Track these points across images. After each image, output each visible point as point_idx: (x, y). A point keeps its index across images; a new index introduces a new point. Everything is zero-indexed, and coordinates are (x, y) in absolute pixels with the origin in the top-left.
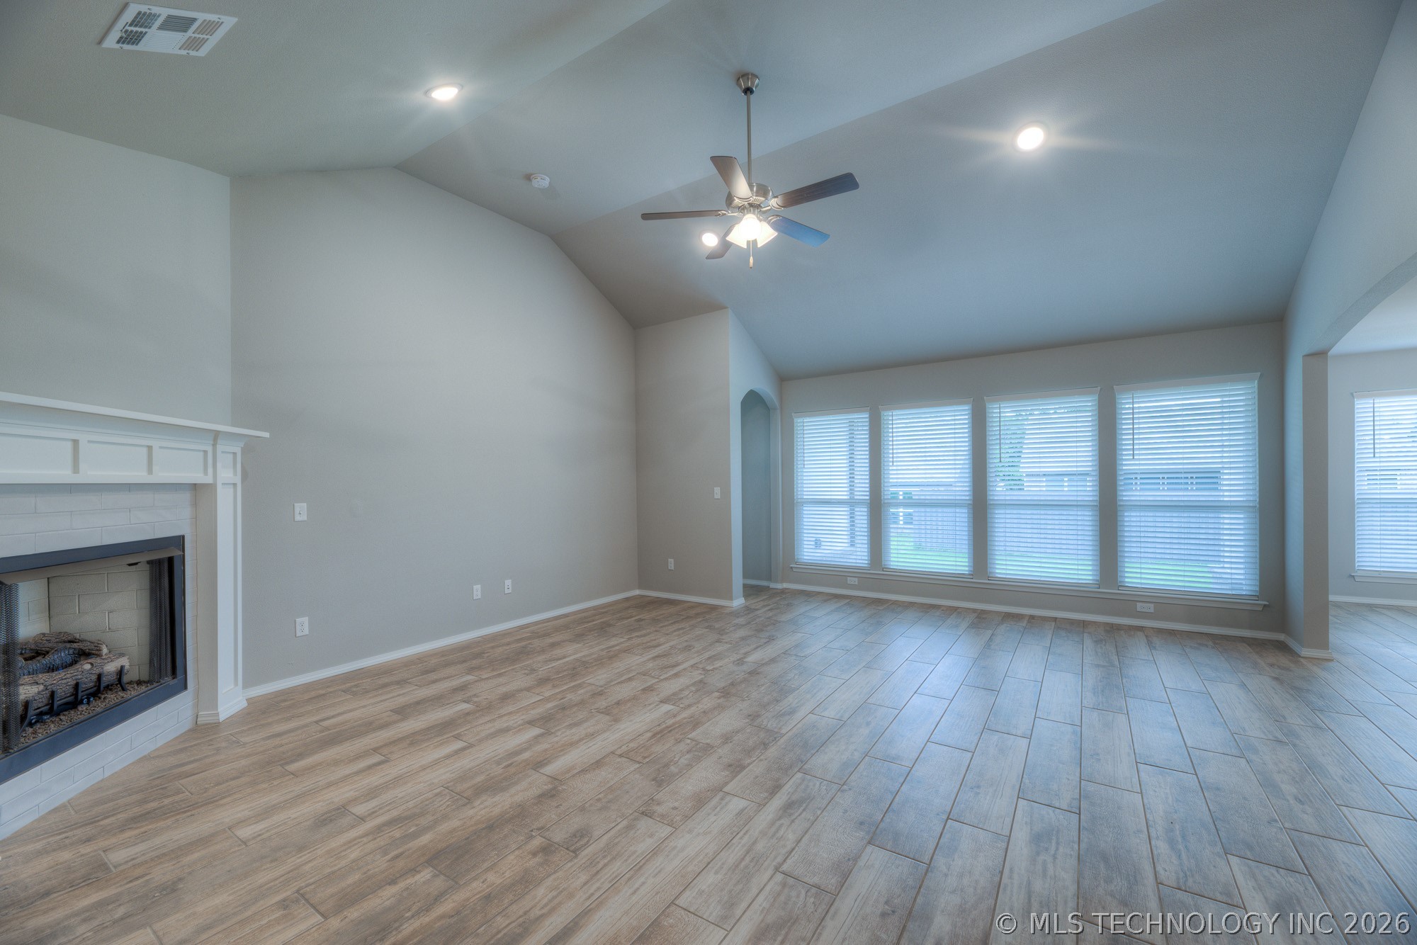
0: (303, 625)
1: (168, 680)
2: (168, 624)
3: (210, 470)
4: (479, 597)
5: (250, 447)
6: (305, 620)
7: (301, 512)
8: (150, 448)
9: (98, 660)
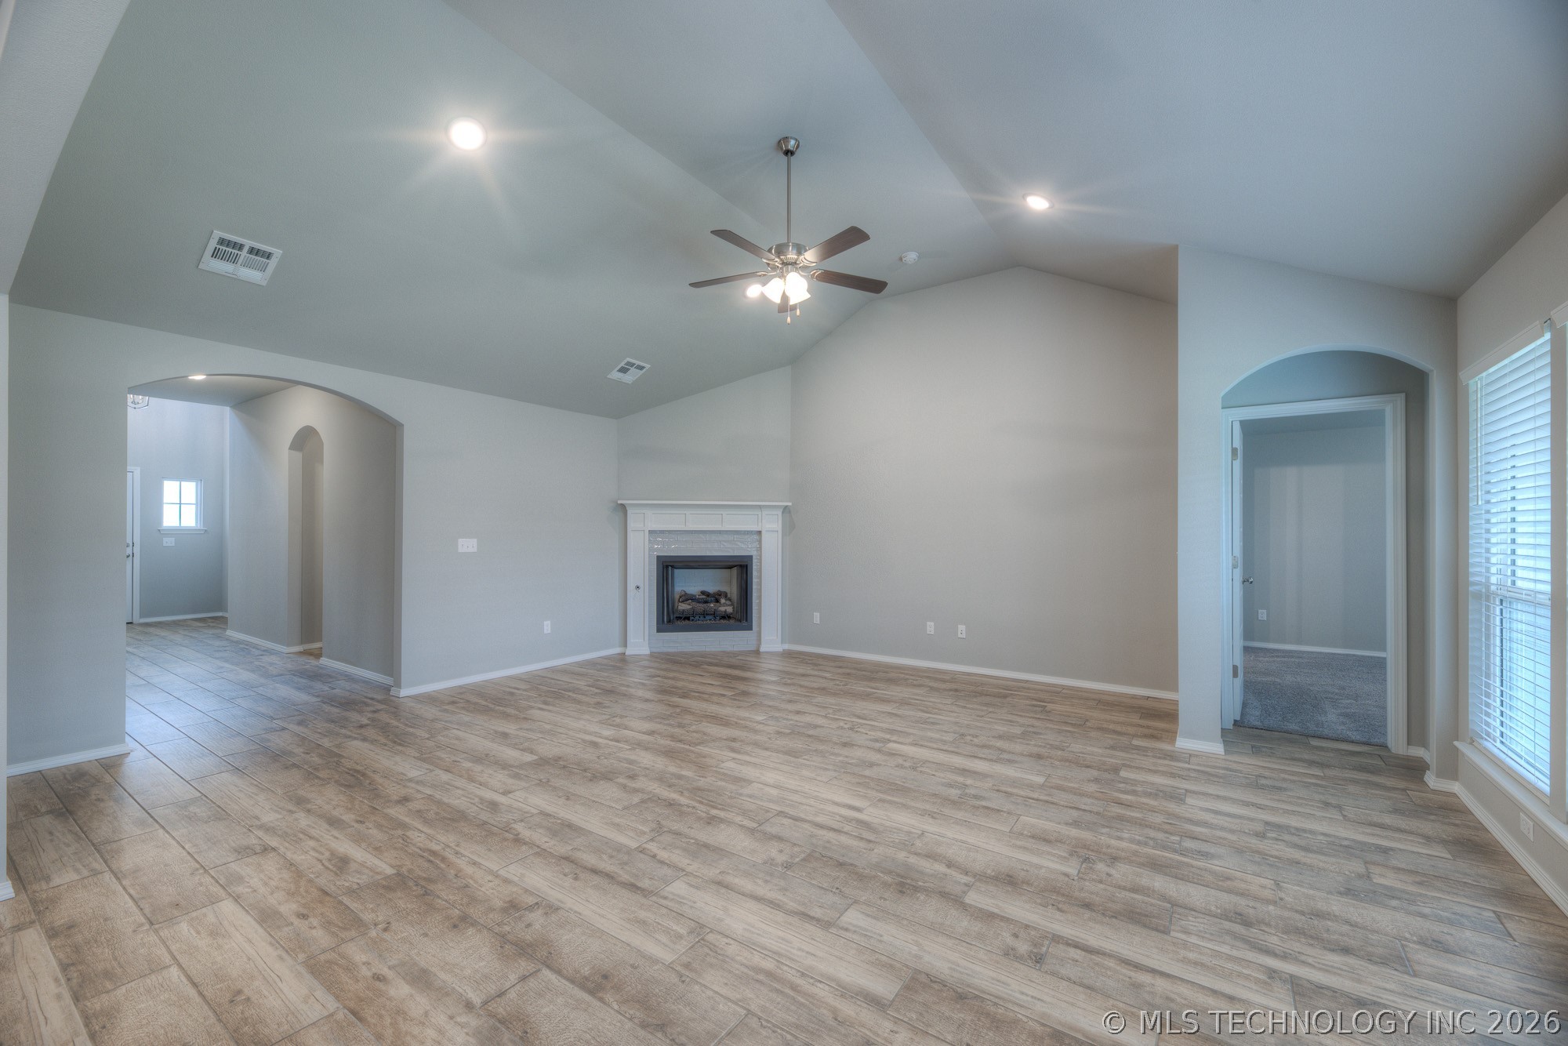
0: (817, 618)
1: (745, 623)
3: (760, 524)
4: (933, 633)
6: (818, 615)
9: (719, 604)
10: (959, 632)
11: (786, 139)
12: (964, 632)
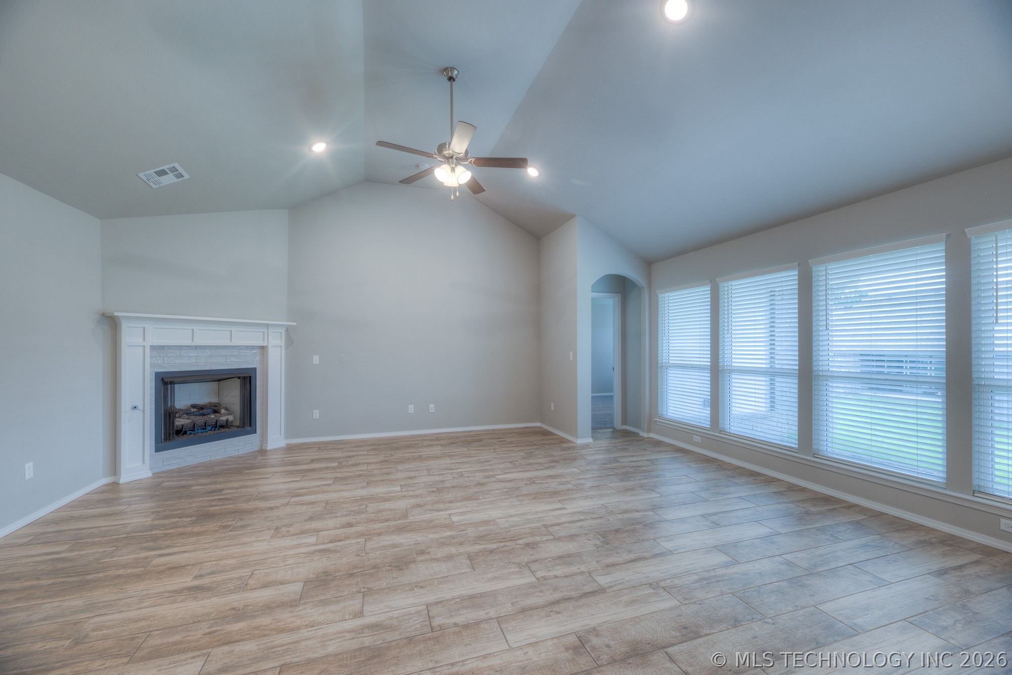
0: (316, 414)
1: (248, 428)
2: (248, 405)
3: (266, 340)
4: (412, 412)
5: (288, 330)
6: (317, 411)
7: (316, 359)
8: (231, 331)
9: (219, 415)
10: (430, 409)
11: (452, 69)
12: (433, 409)
